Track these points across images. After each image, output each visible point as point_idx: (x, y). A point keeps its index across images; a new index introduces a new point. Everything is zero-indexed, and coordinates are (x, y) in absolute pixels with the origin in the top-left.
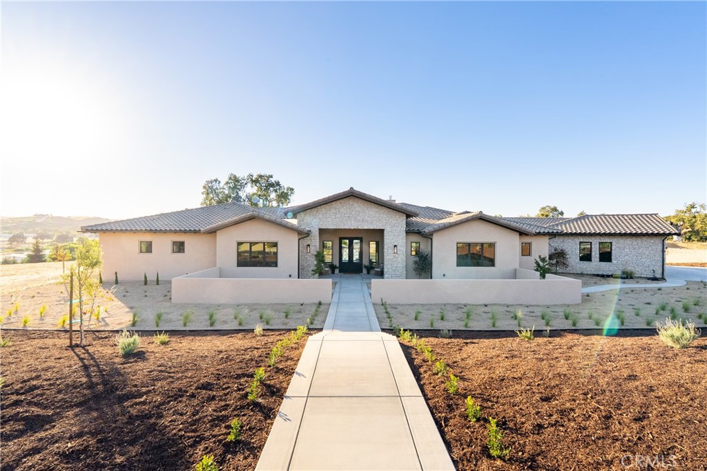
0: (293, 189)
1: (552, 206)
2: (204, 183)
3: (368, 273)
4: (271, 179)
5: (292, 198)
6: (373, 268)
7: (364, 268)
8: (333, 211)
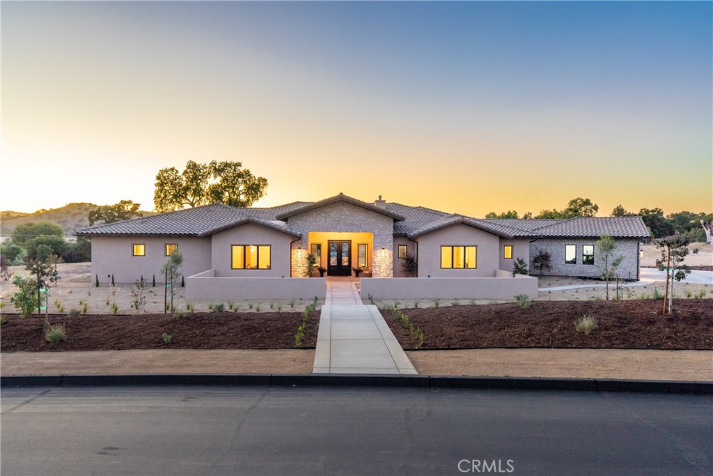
0: (266, 180)
1: (585, 199)
2: (157, 173)
3: (357, 276)
4: (239, 167)
5: (265, 190)
6: (362, 271)
7: (352, 271)
8: (323, 215)
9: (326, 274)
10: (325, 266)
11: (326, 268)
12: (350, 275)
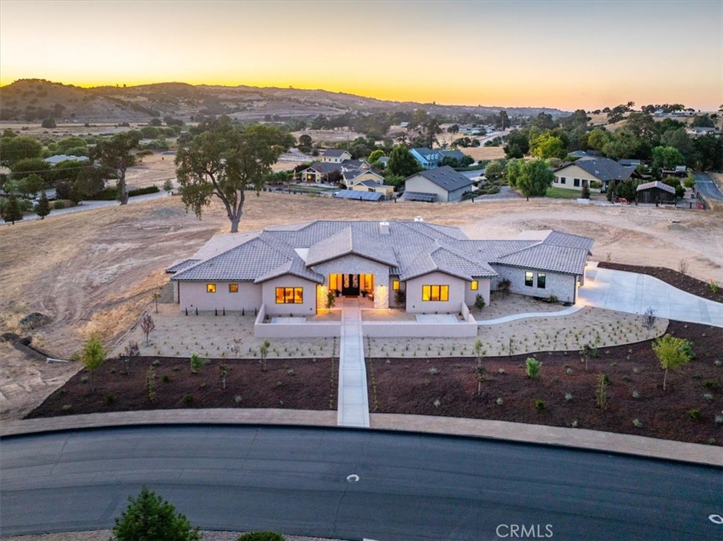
3: (364, 296)
6: (367, 293)
7: (361, 293)
8: (339, 262)
9: (340, 295)
10: (340, 289)
11: (341, 291)
12: (359, 295)
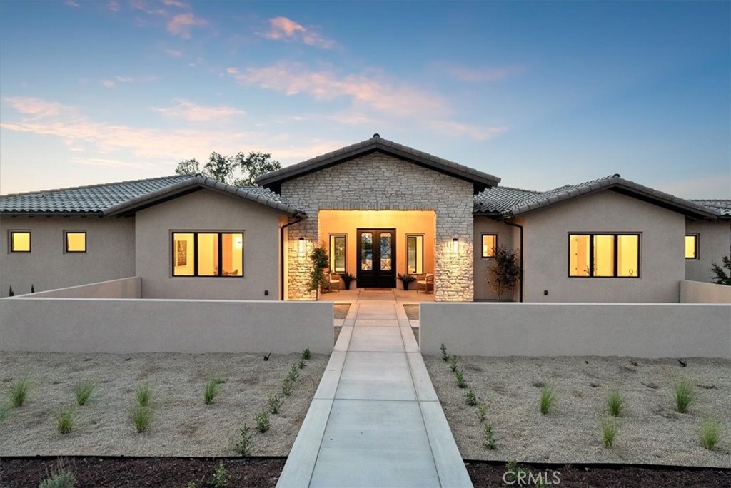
2: (176, 166)
3: (406, 287)
4: (267, 159)
6: (414, 280)
7: (398, 281)
8: (344, 178)
9: (354, 284)
11: (355, 275)
12: (394, 286)
